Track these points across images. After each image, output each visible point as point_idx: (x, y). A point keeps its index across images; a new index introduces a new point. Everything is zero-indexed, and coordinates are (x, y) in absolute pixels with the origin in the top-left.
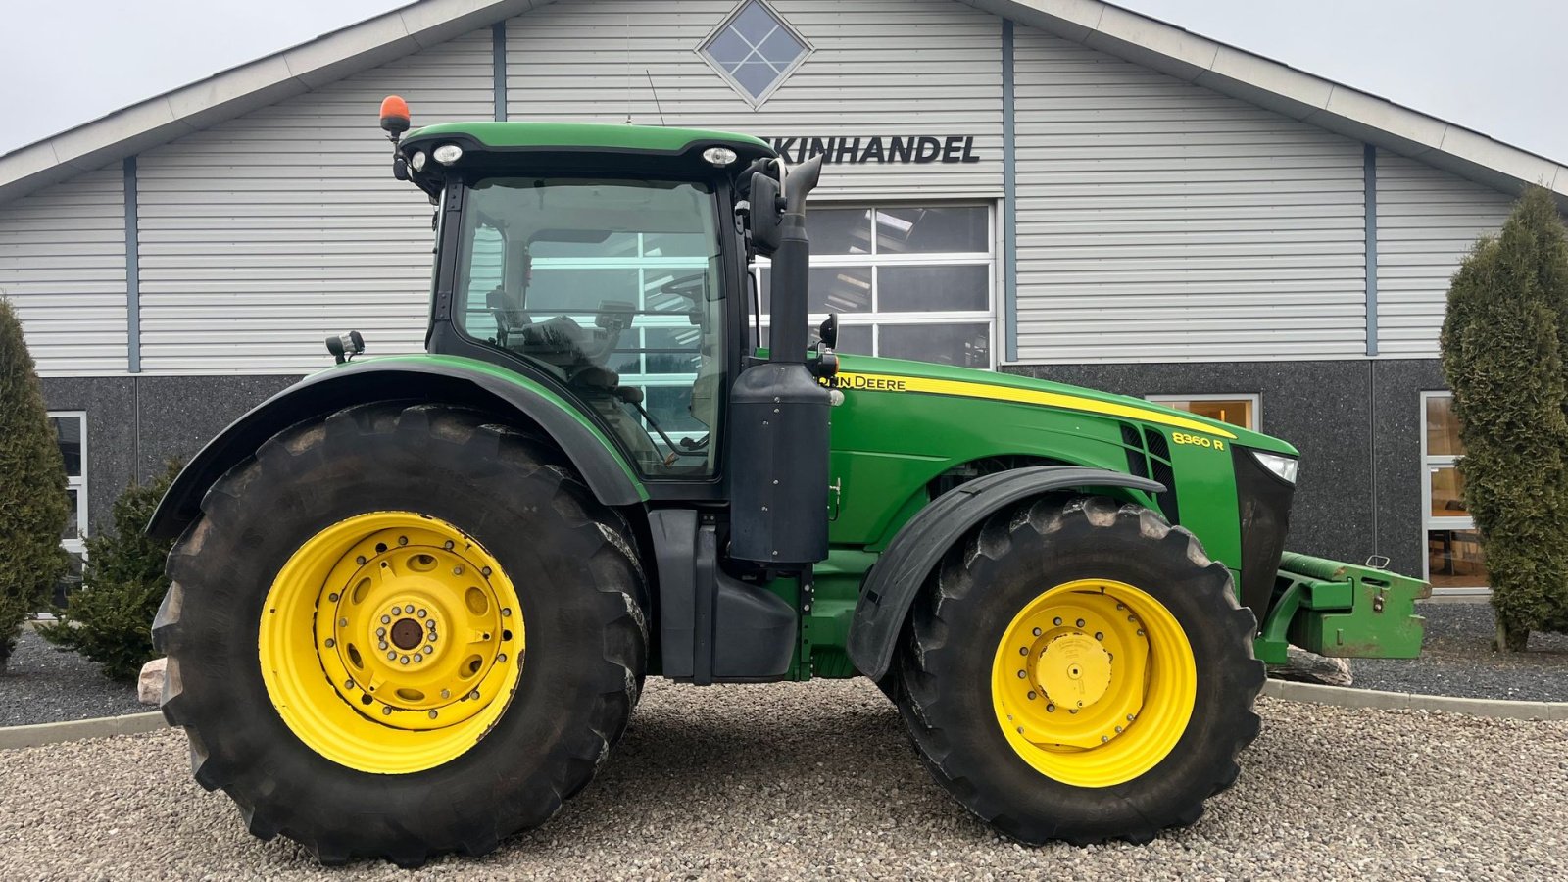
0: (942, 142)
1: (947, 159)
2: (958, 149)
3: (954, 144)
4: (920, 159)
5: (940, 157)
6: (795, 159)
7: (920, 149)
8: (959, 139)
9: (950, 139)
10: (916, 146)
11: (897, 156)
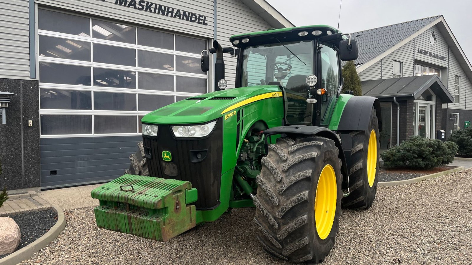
0: (198, 16)
1: (199, 23)
2: (202, 20)
3: (201, 18)
4: (191, 21)
5: (197, 21)
6: (153, 11)
7: (191, 17)
8: (202, 16)
9: (200, 16)
10: (190, 16)
11: (185, 18)
